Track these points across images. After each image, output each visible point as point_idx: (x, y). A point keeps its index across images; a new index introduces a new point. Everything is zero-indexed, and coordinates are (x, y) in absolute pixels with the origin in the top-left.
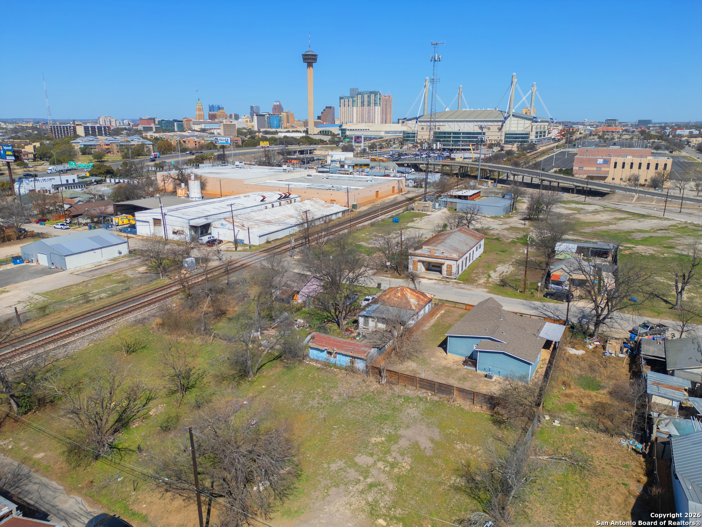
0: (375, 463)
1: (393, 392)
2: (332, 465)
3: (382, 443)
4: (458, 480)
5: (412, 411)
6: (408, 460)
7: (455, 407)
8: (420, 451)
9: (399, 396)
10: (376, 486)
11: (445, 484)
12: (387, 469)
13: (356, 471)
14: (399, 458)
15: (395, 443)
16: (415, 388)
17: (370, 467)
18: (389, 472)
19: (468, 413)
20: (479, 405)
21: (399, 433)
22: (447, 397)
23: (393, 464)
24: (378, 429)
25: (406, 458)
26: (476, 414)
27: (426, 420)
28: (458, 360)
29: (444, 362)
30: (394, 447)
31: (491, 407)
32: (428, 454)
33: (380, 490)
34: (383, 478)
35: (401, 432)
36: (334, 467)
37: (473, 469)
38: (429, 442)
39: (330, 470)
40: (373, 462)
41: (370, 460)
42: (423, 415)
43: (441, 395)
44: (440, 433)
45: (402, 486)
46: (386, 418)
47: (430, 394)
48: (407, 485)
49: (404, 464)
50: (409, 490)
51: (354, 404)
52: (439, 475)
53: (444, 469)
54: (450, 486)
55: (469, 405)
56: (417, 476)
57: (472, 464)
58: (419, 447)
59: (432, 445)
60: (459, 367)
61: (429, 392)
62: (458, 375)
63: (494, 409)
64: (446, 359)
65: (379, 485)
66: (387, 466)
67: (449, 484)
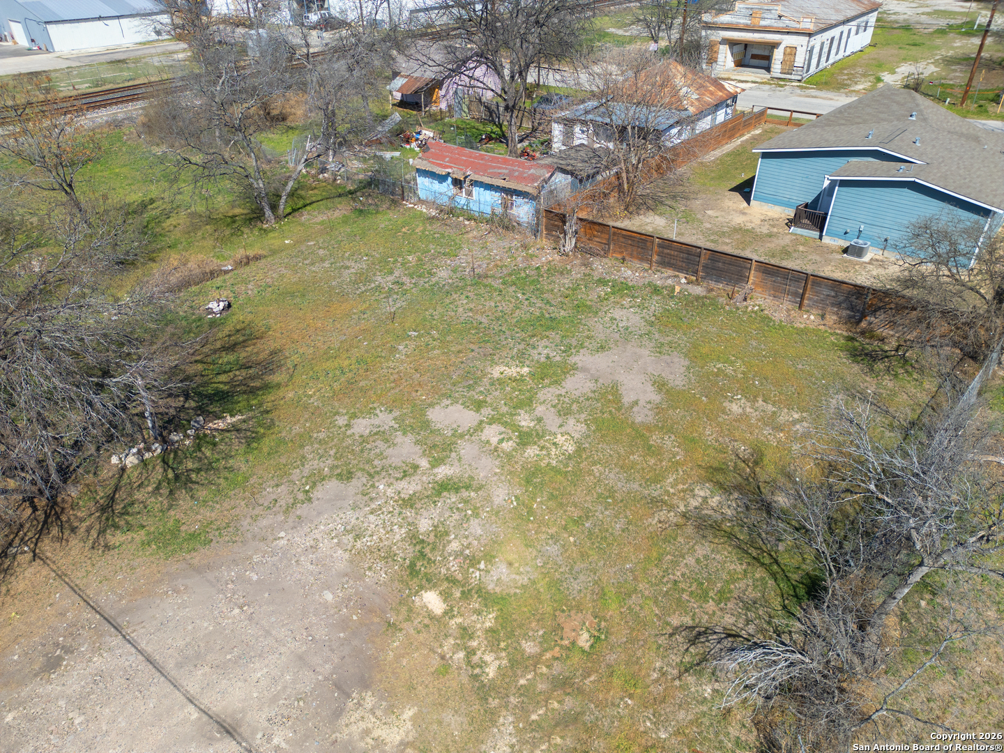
0: (479, 427)
1: (587, 271)
2: (360, 421)
3: (519, 380)
4: (717, 498)
5: (627, 315)
6: (576, 427)
7: (745, 312)
8: (619, 409)
9: (602, 282)
10: (457, 490)
11: (672, 507)
12: (507, 446)
13: (417, 442)
14: (552, 421)
15: (556, 382)
16: (646, 266)
17: (462, 436)
18: (509, 456)
19: (781, 327)
20: (814, 311)
21: (573, 359)
22: (729, 288)
23: (529, 434)
24: (522, 346)
25: (571, 421)
26: (802, 332)
27: (657, 336)
28: (776, 216)
29: (738, 220)
30: (548, 394)
31: (850, 317)
32: (639, 419)
33: (466, 501)
34: (486, 468)
35: (580, 359)
36: (362, 426)
37: (768, 471)
38: (650, 388)
39: (349, 432)
40: (476, 423)
41: (468, 418)
42: (652, 324)
43: (713, 284)
44: (688, 368)
45: (533, 499)
46: (552, 323)
47: (683, 281)
48: (552, 497)
49: (560, 439)
50: (551, 511)
51: (482, 291)
52: (656, 480)
53: (677, 462)
54: (684, 515)
55: (788, 310)
56: (590, 473)
57: (770, 458)
58: (618, 399)
59: (656, 398)
60: (775, 230)
61: (681, 275)
62: (769, 245)
63: (860, 321)
64: (744, 214)
65: (467, 487)
66: (510, 439)
67: (682, 508)
